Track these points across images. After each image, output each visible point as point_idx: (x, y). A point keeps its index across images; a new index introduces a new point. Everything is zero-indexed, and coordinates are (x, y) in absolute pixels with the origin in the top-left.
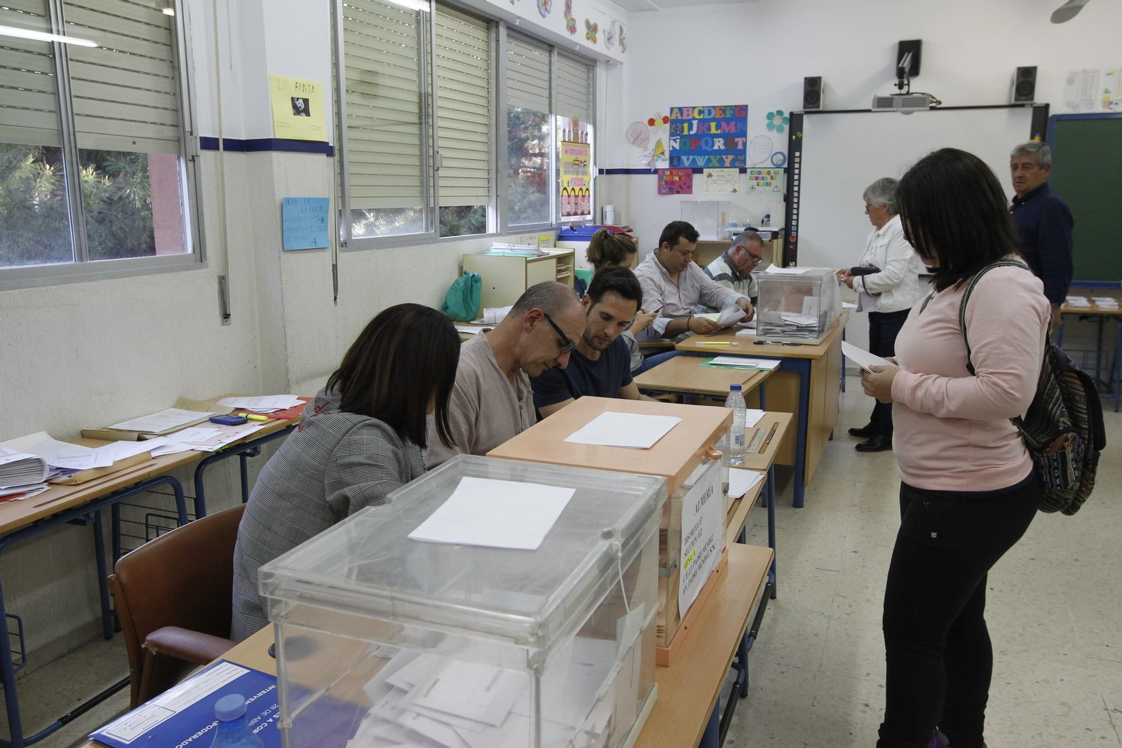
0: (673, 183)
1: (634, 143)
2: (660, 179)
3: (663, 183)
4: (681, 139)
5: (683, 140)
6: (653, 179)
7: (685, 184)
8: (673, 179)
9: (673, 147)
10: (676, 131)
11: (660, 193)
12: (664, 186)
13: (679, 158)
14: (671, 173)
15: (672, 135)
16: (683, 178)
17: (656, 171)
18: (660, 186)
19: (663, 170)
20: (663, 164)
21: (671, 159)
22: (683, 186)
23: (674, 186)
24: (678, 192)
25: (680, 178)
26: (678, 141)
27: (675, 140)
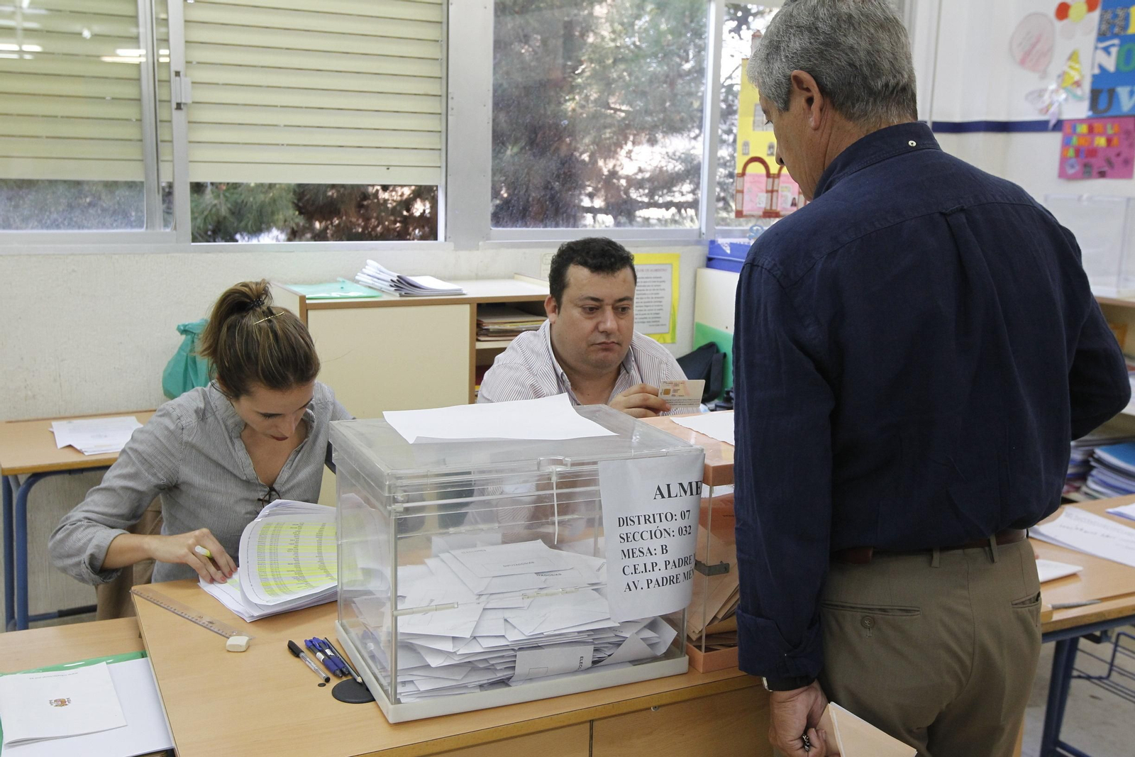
0: (1093, 152)
1: (1023, 62)
2: (1066, 144)
3: (1071, 153)
4: (1121, 46)
5: (1126, 47)
6: (1053, 141)
7: (1118, 155)
8: (1092, 141)
9: (1101, 67)
10: (1112, 26)
11: (1063, 174)
12: (1073, 161)
13: (1112, 94)
14: (1091, 129)
15: (1102, 37)
16: (1115, 141)
17: (1059, 126)
18: (1064, 160)
19: (1074, 123)
20: (1078, 110)
21: (1095, 95)
22: (1114, 159)
23: (1093, 161)
24: (1102, 175)
25: (1109, 141)
26: (1114, 50)
27: (1107, 50)
